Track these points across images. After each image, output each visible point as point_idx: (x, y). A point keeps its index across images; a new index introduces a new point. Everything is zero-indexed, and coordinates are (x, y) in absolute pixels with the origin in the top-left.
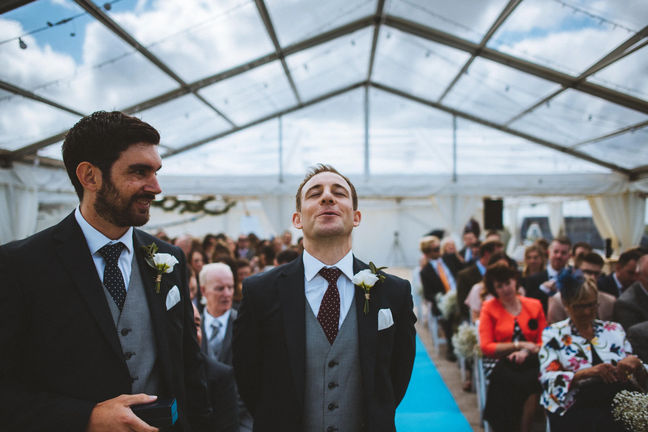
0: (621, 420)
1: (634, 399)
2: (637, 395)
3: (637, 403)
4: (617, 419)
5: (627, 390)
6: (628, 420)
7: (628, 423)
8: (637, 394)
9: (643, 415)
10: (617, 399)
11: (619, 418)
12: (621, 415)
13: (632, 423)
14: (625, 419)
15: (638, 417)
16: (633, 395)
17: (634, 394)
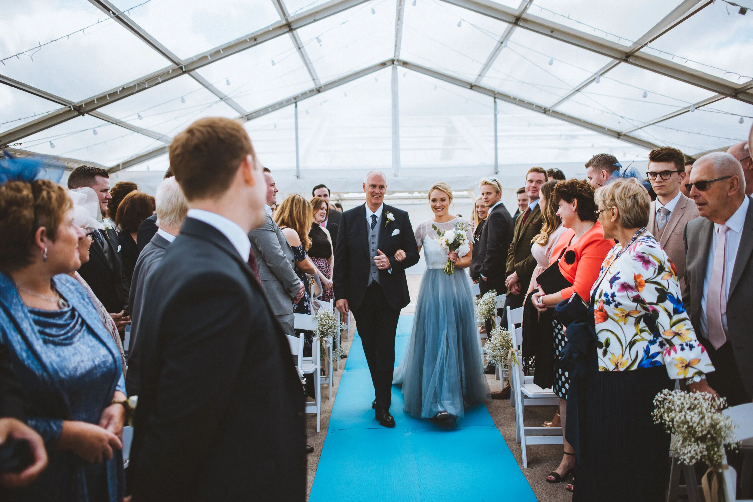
0: (661, 422)
1: (676, 399)
2: (679, 394)
3: (679, 403)
4: (657, 422)
5: (669, 390)
6: (669, 422)
7: (669, 426)
8: (679, 392)
9: (685, 416)
10: (657, 400)
11: (659, 420)
12: (661, 417)
13: (673, 425)
14: (665, 420)
15: (680, 418)
16: (675, 395)
17: (676, 393)
